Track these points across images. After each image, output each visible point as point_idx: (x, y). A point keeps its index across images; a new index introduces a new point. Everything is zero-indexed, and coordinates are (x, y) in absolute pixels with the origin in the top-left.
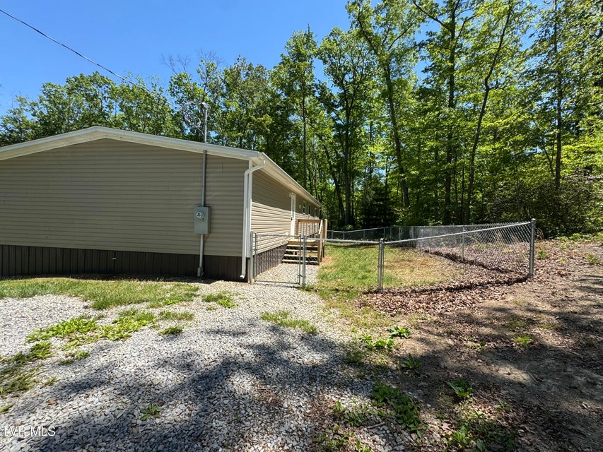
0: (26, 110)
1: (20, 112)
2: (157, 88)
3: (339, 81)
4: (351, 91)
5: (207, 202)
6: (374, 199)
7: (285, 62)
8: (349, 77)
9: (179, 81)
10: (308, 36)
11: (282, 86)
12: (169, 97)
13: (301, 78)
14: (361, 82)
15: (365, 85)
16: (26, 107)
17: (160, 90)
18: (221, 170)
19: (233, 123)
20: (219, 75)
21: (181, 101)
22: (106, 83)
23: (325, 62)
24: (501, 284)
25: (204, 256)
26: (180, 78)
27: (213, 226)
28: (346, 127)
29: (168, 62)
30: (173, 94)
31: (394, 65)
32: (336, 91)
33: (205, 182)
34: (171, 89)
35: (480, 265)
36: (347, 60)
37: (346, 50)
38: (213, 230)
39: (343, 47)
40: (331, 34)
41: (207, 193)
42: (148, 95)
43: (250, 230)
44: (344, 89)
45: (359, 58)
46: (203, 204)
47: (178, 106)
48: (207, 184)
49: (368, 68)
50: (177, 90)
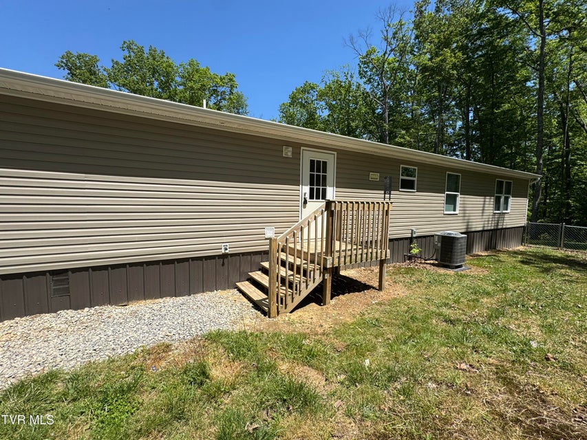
17: (351, 76)
21: (369, 80)
30: (362, 75)
42: (342, 86)
50: (365, 70)
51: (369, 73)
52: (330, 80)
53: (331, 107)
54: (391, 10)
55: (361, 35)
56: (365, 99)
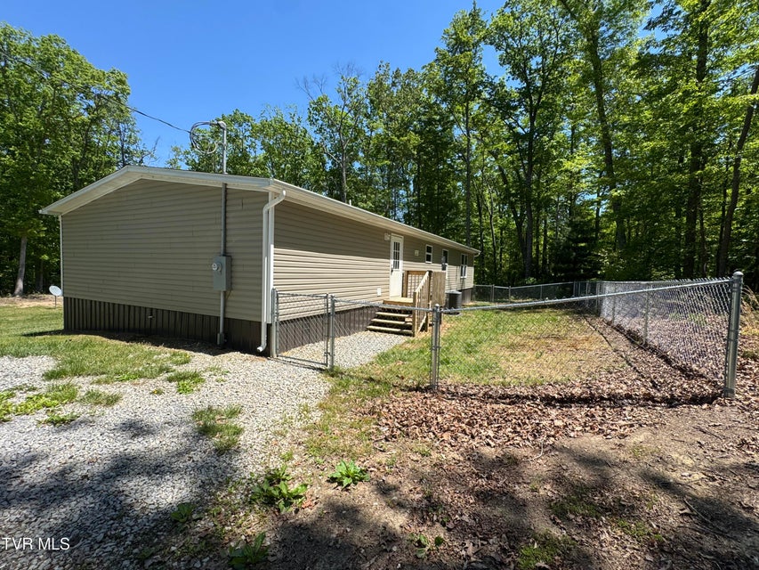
0: (181, 160)
1: (175, 163)
2: (296, 119)
3: (520, 70)
4: (539, 83)
5: (229, 250)
6: (569, 239)
7: (441, 58)
8: (535, 62)
9: (318, 107)
10: (474, 15)
11: (438, 91)
12: (309, 128)
13: (465, 76)
14: (555, 66)
15: (560, 69)
16: (181, 157)
17: (299, 120)
18: (240, 208)
19: (378, 149)
20: (362, 91)
21: (320, 130)
22: (245, 121)
23: (498, 47)
24: (654, 401)
25: (225, 318)
26: (319, 103)
27: (234, 281)
28: (528, 136)
29: (302, 86)
30: (312, 123)
31: (604, 30)
32: (514, 85)
33: (225, 224)
34: (310, 117)
35: (662, 357)
36: (533, 38)
37: (531, 23)
38: (234, 286)
39: (526, 20)
40: (507, 4)
41: (228, 239)
42: (286, 128)
43: (272, 287)
44: (526, 80)
45: (550, 31)
46: (222, 252)
47: (319, 136)
48: (228, 227)
49: (565, 43)
50: (316, 117)
51: (320, 122)
52: (270, 117)
53: (268, 149)
54: (350, 69)
55: (315, 81)
56: (314, 150)
